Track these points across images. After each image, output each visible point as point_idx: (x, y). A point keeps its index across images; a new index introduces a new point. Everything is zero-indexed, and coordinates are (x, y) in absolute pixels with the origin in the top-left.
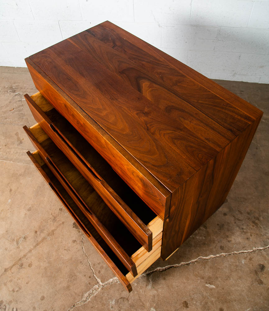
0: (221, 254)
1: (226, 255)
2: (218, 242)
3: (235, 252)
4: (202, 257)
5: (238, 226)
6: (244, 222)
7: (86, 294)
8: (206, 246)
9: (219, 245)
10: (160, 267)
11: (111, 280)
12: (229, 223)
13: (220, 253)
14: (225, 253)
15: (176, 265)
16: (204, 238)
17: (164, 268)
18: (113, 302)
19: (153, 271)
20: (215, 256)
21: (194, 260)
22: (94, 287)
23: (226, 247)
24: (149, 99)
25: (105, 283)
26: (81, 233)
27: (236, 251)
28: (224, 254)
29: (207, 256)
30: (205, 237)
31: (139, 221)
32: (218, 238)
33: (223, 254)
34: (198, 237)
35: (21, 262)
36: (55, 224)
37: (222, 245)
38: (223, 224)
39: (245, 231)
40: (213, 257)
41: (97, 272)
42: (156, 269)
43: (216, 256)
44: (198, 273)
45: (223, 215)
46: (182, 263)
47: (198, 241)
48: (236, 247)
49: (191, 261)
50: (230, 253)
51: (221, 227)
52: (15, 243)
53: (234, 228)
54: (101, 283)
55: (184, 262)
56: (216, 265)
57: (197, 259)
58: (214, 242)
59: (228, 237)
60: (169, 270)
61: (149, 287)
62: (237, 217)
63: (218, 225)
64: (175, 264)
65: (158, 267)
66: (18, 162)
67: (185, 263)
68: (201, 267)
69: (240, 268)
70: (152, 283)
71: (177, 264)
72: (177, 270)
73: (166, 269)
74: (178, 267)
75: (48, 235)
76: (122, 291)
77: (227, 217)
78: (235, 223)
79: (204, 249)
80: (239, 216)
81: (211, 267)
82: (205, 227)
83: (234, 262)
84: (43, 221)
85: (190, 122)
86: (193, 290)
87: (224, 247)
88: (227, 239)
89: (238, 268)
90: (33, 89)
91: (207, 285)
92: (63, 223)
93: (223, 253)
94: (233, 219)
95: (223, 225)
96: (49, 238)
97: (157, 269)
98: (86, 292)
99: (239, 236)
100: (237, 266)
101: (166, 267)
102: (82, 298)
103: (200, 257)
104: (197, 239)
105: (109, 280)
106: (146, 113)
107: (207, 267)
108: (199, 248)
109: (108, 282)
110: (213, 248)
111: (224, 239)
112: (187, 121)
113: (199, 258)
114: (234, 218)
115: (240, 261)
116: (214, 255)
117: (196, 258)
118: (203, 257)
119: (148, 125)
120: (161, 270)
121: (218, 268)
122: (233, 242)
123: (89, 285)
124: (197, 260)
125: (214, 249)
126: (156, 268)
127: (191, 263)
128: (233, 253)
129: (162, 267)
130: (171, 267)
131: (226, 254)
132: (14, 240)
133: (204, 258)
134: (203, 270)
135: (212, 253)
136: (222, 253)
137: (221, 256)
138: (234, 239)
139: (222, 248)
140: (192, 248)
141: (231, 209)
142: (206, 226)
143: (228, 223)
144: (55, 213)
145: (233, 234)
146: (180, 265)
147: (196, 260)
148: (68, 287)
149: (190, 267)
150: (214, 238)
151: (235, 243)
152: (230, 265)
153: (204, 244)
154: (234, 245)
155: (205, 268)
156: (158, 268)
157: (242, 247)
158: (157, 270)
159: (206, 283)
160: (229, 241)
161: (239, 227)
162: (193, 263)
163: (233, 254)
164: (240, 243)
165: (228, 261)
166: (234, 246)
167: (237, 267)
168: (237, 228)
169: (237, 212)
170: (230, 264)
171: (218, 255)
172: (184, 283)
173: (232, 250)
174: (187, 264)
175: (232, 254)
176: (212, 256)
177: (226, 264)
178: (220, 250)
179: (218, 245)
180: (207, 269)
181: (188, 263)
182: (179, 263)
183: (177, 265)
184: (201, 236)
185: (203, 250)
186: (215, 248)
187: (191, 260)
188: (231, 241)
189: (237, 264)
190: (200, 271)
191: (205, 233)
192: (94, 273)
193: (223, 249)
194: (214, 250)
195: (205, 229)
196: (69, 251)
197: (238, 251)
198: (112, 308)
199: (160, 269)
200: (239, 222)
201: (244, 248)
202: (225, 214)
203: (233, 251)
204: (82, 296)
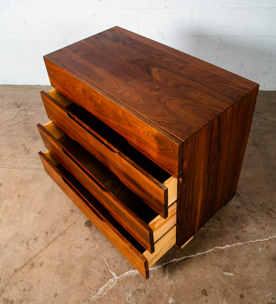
0: (237, 244)
1: (242, 244)
2: (233, 233)
3: (251, 241)
4: (218, 247)
5: (251, 217)
6: (257, 214)
7: (101, 288)
8: (221, 236)
9: (234, 235)
10: (176, 258)
11: (127, 273)
12: (243, 215)
13: (236, 243)
14: (241, 243)
15: (192, 256)
16: (219, 230)
17: (180, 259)
18: (130, 295)
19: (169, 262)
20: (231, 246)
21: (210, 251)
22: (110, 281)
23: (241, 237)
24: (158, 80)
25: (120, 277)
26: (93, 231)
27: (252, 240)
28: (240, 243)
29: (223, 246)
30: (219, 229)
31: (155, 180)
32: (232, 229)
33: (239, 243)
34: (212, 229)
35: (32, 262)
36: (67, 224)
37: (238, 236)
38: (237, 216)
39: (259, 221)
40: (229, 247)
41: (112, 267)
42: (172, 261)
43: (232, 246)
44: (215, 262)
45: (236, 208)
46: (198, 254)
47: (213, 232)
48: (251, 236)
49: (207, 252)
50: (246, 243)
51: (235, 218)
52: (25, 244)
53: (248, 219)
54: (116, 277)
55: (199, 252)
56: (233, 254)
58: (229, 233)
59: (242, 227)
60: (184, 261)
61: (166, 278)
62: (250, 210)
63: (231, 217)
64: (191, 255)
65: (174, 258)
66: (26, 170)
67: (201, 253)
68: (217, 256)
69: (257, 256)
70: (168, 274)
71: (193, 254)
72: (194, 260)
73: (182, 261)
74: (194, 257)
75: (60, 235)
76: (139, 283)
77: (240, 209)
78: (249, 214)
79: (220, 239)
80: (252, 208)
81: (227, 256)
82: (219, 220)
83: (251, 251)
84: (53, 222)
85: (196, 93)
86: (211, 279)
87: (240, 237)
88: (242, 230)
89: (255, 256)
91: (225, 273)
92: (75, 223)
93: (239, 242)
94: (246, 211)
95: (237, 217)
96: (60, 238)
98: (101, 286)
99: (254, 226)
100: (254, 254)
101: (182, 258)
102: (97, 292)
103: (216, 247)
104: (211, 231)
105: (125, 274)
106: (157, 89)
107: (224, 257)
108: (214, 239)
109: (123, 275)
110: (228, 239)
111: (238, 229)
112: (192, 93)
113: (215, 248)
114: (247, 210)
115: (257, 250)
116: (230, 245)
117: (212, 249)
118: (219, 247)
119: (159, 98)
120: (177, 262)
121: (235, 257)
122: (248, 232)
123: (104, 279)
124: (213, 251)
125: (229, 239)
126: (172, 260)
127: (207, 253)
128: (249, 242)
129: (178, 258)
130: (188, 258)
131: (242, 243)
132: (23, 242)
133: (220, 248)
134: (220, 259)
135: (227, 243)
136: (238, 242)
137: (237, 245)
138: (249, 230)
139: (237, 238)
140: (207, 239)
141: (243, 203)
142: (219, 219)
143: (242, 215)
144: (66, 214)
145: (248, 224)
146: (196, 255)
147: (212, 250)
148: (82, 283)
149: (206, 257)
150: (229, 229)
151: (251, 233)
152: (247, 253)
153: (219, 235)
154: (250, 234)
155: (221, 257)
156: (174, 260)
157: (258, 236)
158: (173, 261)
159: (224, 271)
160: (244, 232)
161: (253, 219)
162: (210, 253)
163: (249, 243)
164: (255, 233)
165: (245, 250)
166: (250, 236)
167: (254, 255)
168: (252, 219)
169: (250, 205)
170: (247, 252)
171: (234, 245)
172: (202, 272)
173: (248, 239)
174: (203, 255)
175: (248, 244)
176: (228, 246)
177: (243, 253)
178: (236, 240)
179: (233, 235)
180: (223, 258)
181: (204, 253)
183: (193, 256)
184: (215, 228)
185: (218, 240)
186: (230, 238)
187: (207, 251)
188: (246, 231)
189: (254, 252)
190: (217, 260)
191: (219, 225)
192: (109, 268)
193: (238, 239)
194: (230, 240)
195: (219, 222)
196: (82, 249)
197: (254, 240)
198: (129, 300)
199: (176, 261)
200: (252, 213)
201: (260, 237)
202: (238, 207)
203: (249, 241)
204: (97, 290)
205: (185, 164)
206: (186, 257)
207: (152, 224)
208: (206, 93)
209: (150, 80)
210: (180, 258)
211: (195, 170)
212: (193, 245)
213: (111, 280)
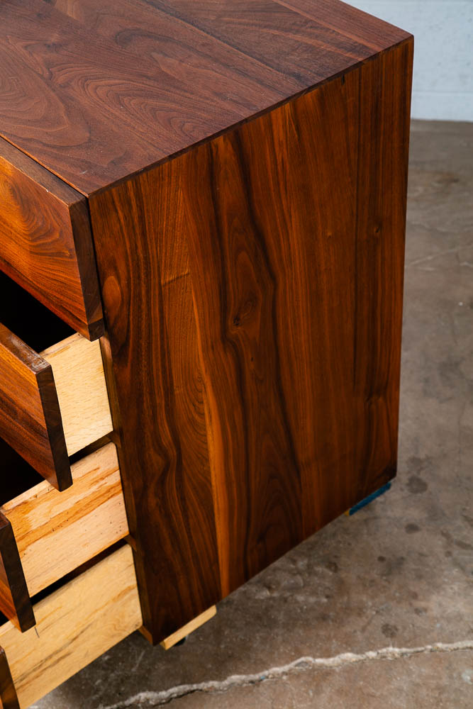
0: (385, 650)
1: (402, 654)
2: (377, 612)
3: (440, 645)
4: (310, 659)
5: (456, 563)
8: (331, 623)
9: (380, 621)
10: (150, 690)
12: (426, 556)
13: (380, 648)
14: (400, 647)
15: (211, 683)
16: (325, 600)
17: (164, 694)
19: (121, 703)
20: (360, 657)
21: (278, 670)
23: (404, 628)
24: (70, 15)
27: (444, 642)
28: (397, 650)
29: (329, 656)
30: (327, 597)
31: (16, 342)
32: (377, 600)
33: (391, 649)
34: (300, 598)
37: (392, 623)
38: (402, 558)
40: (354, 660)
42: (132, 700)
43: (364, 656)
45: (403, 531)
46: (235, 678)
47: (301, 609)
48: (441, 628)
49: (266, 673)
50: (420, 649)
51: (392, 565)
53: (442, 570)
55: (240, 673)
56: (361, 683)
57: (292, 665)
58: (360, 612)
59: (415, 596)
60: (178, 701)
62: (455, 537)
63: (381, 559)
64: (206, 680)
65: (144, 691)
67: (243, 677)
68: (303, 689)
69: (453, 696)
71: (213, 680)
72: (213, 699)
73: (170, 700)
74: (216, 690)
77: (417, 535)
78: (449, 554)
79: (322, 633)
80: (465, 533)
81: (340, 692)
82: (333, 566)
83: (433, 677)
85: (181, 61)
87: (399, 627)
88: (411, 604)
89: (444, 697)
93: (394, 647)
94: (440, 543)
95: (401, 561)
97: (136, 697)
99: (459, 595)
100: (441, 689)
101: (171, 690)
103: (303, 659)
104: (297, 602)
106: (54, 44)
107: (327, 691)
108: (301, 631)
110: (355, 631)
111: (399, 602)
112: (170, 61)
113: (299, 661)
114: (444, 539)
115: (455, 675)
116: (357, 653)
117: (287, 663)
118: (315, 657)
120: (151, 702)
121: (368, 695)
122: (435, 611)
124: (290, 670)
125: (359, 633)
126: (133, 695)
127: (267, 677)
128: (429, 647)
129: (157, 690)
130: (192, 692)
131: (404, 650)
133: (319, 661)
134: (311, 701)
135: (349, 645)
136: (388, 646)
137: (384, 657)
138: (440, 605)
139: (390, 632)
140: (276, 630)
141: (434, 514)
142: (335, 564)
143: (421, 555)
145: (437, 588)
146: (226, 682)
147: (286, 668)
149: (261, 689)
150: (365, 599)
151: (442, 617)
152: (418, 685)
153: (324, 618)
154: (438, 621)
155: (318, 692)
156: (143, 696)
157: (467, 629)
158: (138, 702)
160: (417, 611)
161: (463, 569)
162: (276, 679)
163: (431, 651)
164: (460, 617)
165: (409, 673)
166: (438, 625)
167: (440, 694)
168: (455, 571)
169: (459, 522)
170: (418, 681)
171: (372, 654)
173: (428, 637)
174: (252, 682)
175: (426, 652)
176: (350, 656)
177: (401, 681)
178: (383, 636)
179: (374, 621)
180: (324, 697)
181: (256, 677)
182: (220, 678)
183: (215, 684)
184: (314, 593)
185: (318, 635)
186: (364, 630)
187: (267, 669)
188: (426, 610)
189: (445, 681)
190: (300, 702)
191: (327, 584)
193: (393, 635)
194: (359, 635)
195: (331, 573)
197: (451, 642)
199: (148, 700)
200: (464, 551)
202: (412, 528)
203: (432, 642)
205: (113, 288)
206: (187, 687)
207: (14, 508)
208: (216, 60)
209: (39, 15)
210: (166, 690)
211: (162, 318)
212: (222, 646)
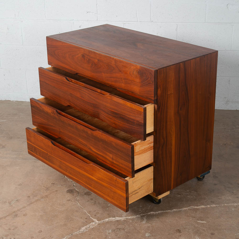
6: (234, 189)
7: (83, 227)
8: (197, 201)
10: (154, 212)
11: (107, 219)
12: (220, 189)
15: (169, 211)
16: (195, 197)
17: (157, 212)
18: (110, 231)
19: (147, 214)
21: (185, 208)
24: (142, 48)
25: (101, 221)
26: (75, 196)
27: (226, 204)
28: (215, 205)
29: (198, 206)
32: (208, 197)
34: (189, 197)
35: (15, 214)
36: (48, 192)
37: (213, 201)
39: (235, 193)
41: (94, 216)
42: (149, 213)
43: (207, 206)
44: (190, 215)
45: (213, 185)
48: (226, 202)
49: (182, 209)
50: (221, 205)
51: (211, 191)
52: (7, 204)
53: (224, 192)
54: (97, 221)
55: (176, 209)
56: (207, 211)
58: (204, 199)
59: (218, 196)
60: (161, 214)
61: (144, 222)
62: (227, 186)
63: (208, 190)
64: (167, 210)
65: (152, 212)
66: (3, 159)
68: (192, 212)
69: (230, 213)
70: (146, 220)
72: (170, 214)
75: (42, 198)
76: (118, 225)
77: (217, 186)
79: (195, 202)
80: (229, 185)
81: (202, 212)
83: (225, 210)
84: (35, 190)
86: (185, 224)
87: (215, 201)
88: (217, 198)
89: (228, 213)
90: (10, 114)
91: (198, 221)
92: (56, 191)
94: (223, 187)
95: (213, 190)
96: (43, 200)
99: (229, 196)
101: (159, 212)
105: (105, 220)
106: (141, 52)
107: (198, 212)
108: (190, 202)
110: (204, 202)
111: (214, 197)
112: (167, 53)
113: (190, 207)
115: (230, 209)
116: (205, 206)
117: (187, 207)
118: (194, 206)
120: (154, 214)
121: (209, 212)
122: (223, 199)
123: (86, 223)
124: (188, 209)
128: (223, 205)
131: (217, 205)
132: (6, 202)
135: (202, 204)
136: (213, 204)
137: (212, 207)
138: (225, 198)
140: (183, 202)
141: (221, 182)
142: (196, 191)
143: (218, 189)
144: (47, 186)
145: (223, 195)
146: (172, 211)
148: (65, 225)
149: (182, 212)
150: (205, 197)
153: (195, 200)
154: (225, 200)
155: (196, 212)
157: (232, 202)
158: (151, 214)
159: (198, 220)
160: (219, 199)
162: (186, 210)
164: (230, 200)
165: (219, 209)
168: (228, 192)
169: (227, 183)
170: (221, 210)
171: (209, 206)
172: (177, 220)
173: (223, 203)
176: (203, 206)
177: (217, 210)
178: (211, 203)
179: (208, 200)
181: (180, 210)
184: (192, 196)
186: (206, 202)
188: (221, 199)
189: (228, 210)
190: (192, 214)
191: (195, 194)
192: (90, 216)
196: (64, 206)
197: (228, 204)
198: (109, 234)
200: (229, 188)
201: (234, 202)
202: (215, 185)
204: (80, 229)
205: (159, 92)
206: (163, 211)
208: (177, 53)
209: (135, 48)
211: (167, 103)
212: (170, 205)
213: (92, 223)
